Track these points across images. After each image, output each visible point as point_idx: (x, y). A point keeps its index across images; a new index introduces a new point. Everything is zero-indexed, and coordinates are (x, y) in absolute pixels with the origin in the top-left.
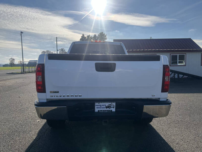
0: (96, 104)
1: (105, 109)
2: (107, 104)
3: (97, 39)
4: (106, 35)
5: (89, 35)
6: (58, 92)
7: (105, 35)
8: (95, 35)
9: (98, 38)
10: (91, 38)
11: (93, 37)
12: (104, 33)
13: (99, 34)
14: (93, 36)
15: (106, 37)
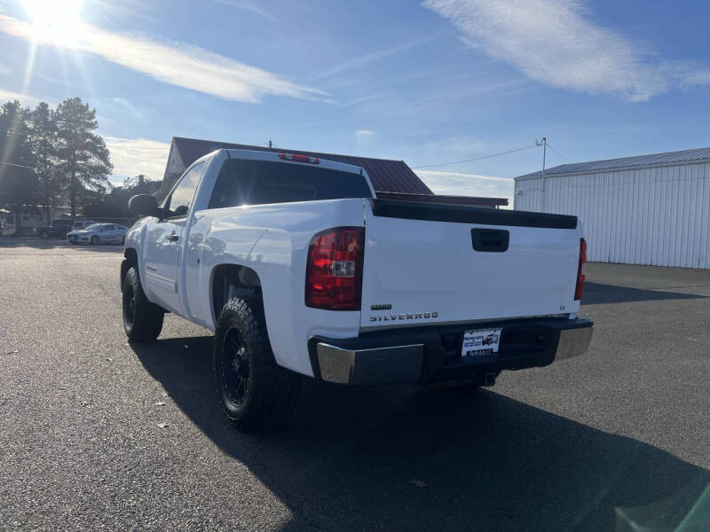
0: (466, 335)
1: (482, 347)
2: (486, 334)
3: (50, 119)
4: (94, 111)
5: (13, 102)
6: (389, 307)
7: (91, 109)
8: (44, 106)
9: (57, 117)
10: (27, 115)
11: (35, 113)
12: (85, 104)
13: (64, 102)
14: (33, 109)
15: (93, 121)
